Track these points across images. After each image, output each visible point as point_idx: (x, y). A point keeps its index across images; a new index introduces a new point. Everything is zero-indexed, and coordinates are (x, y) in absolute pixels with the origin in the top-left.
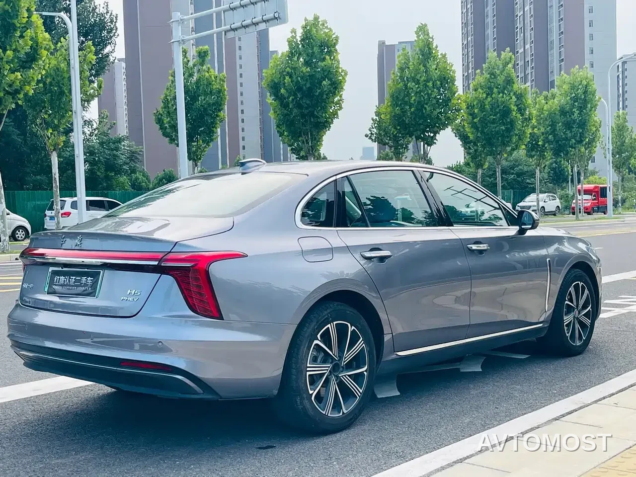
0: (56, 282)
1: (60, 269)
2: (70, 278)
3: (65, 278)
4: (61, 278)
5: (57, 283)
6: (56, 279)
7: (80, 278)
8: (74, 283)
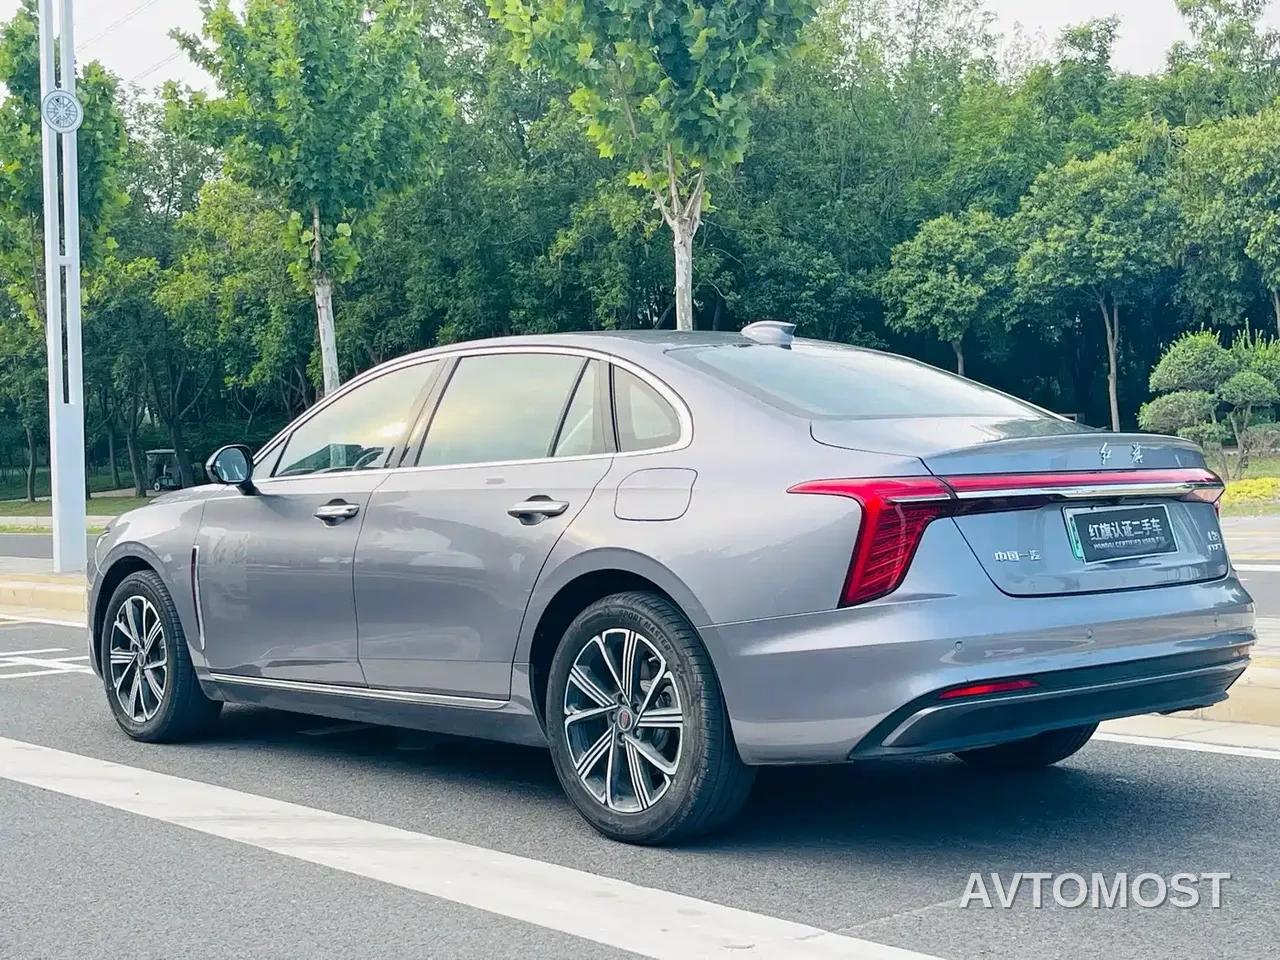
0: (1095, 536)
1: (1087, 510)
2: (1120, 525)
3: (1111, 526)
4: (1101, 527)
5: (1099, 538)
6: (1091, 530)
7: (1138, 523)
8: (1132, 531)
